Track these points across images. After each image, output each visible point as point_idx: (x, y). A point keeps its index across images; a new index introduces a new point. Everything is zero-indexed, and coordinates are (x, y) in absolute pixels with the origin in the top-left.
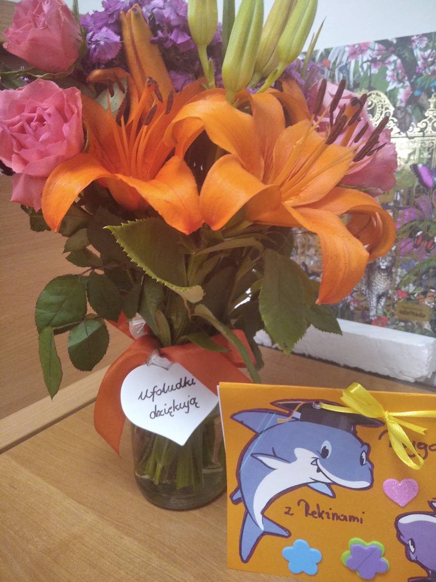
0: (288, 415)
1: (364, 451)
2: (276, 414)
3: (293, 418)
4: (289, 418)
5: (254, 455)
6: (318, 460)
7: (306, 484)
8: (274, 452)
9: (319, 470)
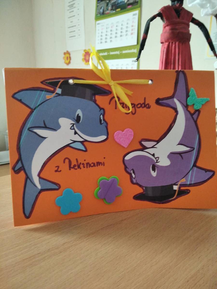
0: (53, 92)
1: (101, 114)
2: (45, 91)
3: (57, 93)
4: (54, 94)
5: (31, 129)
6: (75, 125)
7: (68, 145)
8: (45, 124)
9: (76, 133)
